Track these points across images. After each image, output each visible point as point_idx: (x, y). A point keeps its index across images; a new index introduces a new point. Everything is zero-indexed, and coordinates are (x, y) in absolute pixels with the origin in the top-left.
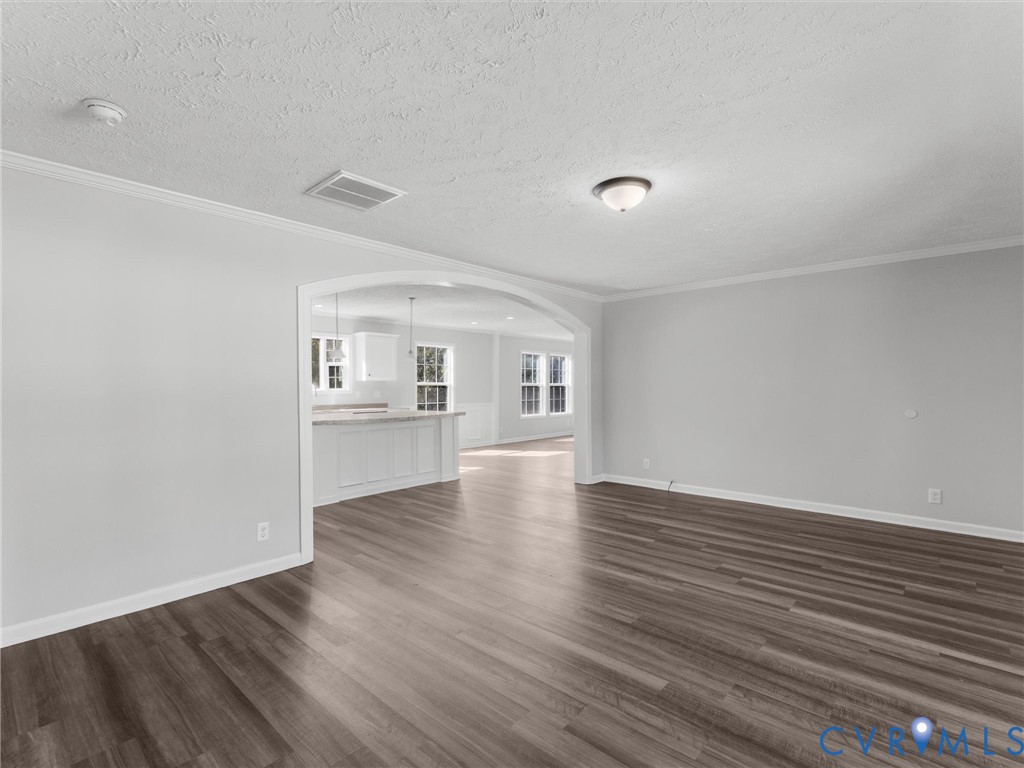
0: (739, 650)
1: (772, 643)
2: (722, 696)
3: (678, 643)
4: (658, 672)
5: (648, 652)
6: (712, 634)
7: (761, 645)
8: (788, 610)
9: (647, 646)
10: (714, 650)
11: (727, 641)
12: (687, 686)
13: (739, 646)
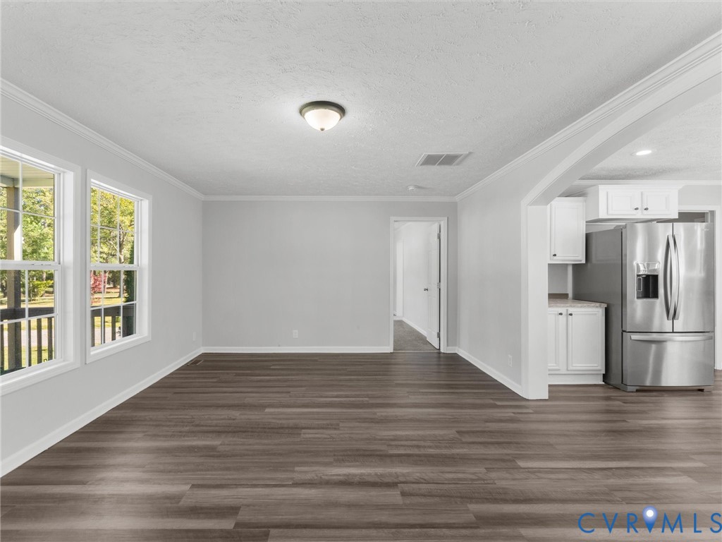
0: (234, 437)
1: (213, 448)
2: (240, 415)
3: (269, 428)
4: (271, 414)
5: (280, 419)
6: (251, 441)
7: (221, 445)
8: (193, 486)
9: (284, 422)
10: (248, 432)
11: (242, 440)
12: (256, 413)
13: (235, 439)
